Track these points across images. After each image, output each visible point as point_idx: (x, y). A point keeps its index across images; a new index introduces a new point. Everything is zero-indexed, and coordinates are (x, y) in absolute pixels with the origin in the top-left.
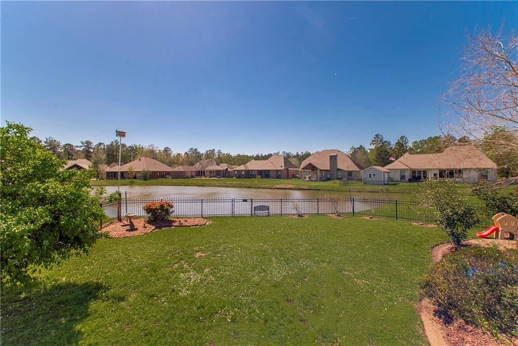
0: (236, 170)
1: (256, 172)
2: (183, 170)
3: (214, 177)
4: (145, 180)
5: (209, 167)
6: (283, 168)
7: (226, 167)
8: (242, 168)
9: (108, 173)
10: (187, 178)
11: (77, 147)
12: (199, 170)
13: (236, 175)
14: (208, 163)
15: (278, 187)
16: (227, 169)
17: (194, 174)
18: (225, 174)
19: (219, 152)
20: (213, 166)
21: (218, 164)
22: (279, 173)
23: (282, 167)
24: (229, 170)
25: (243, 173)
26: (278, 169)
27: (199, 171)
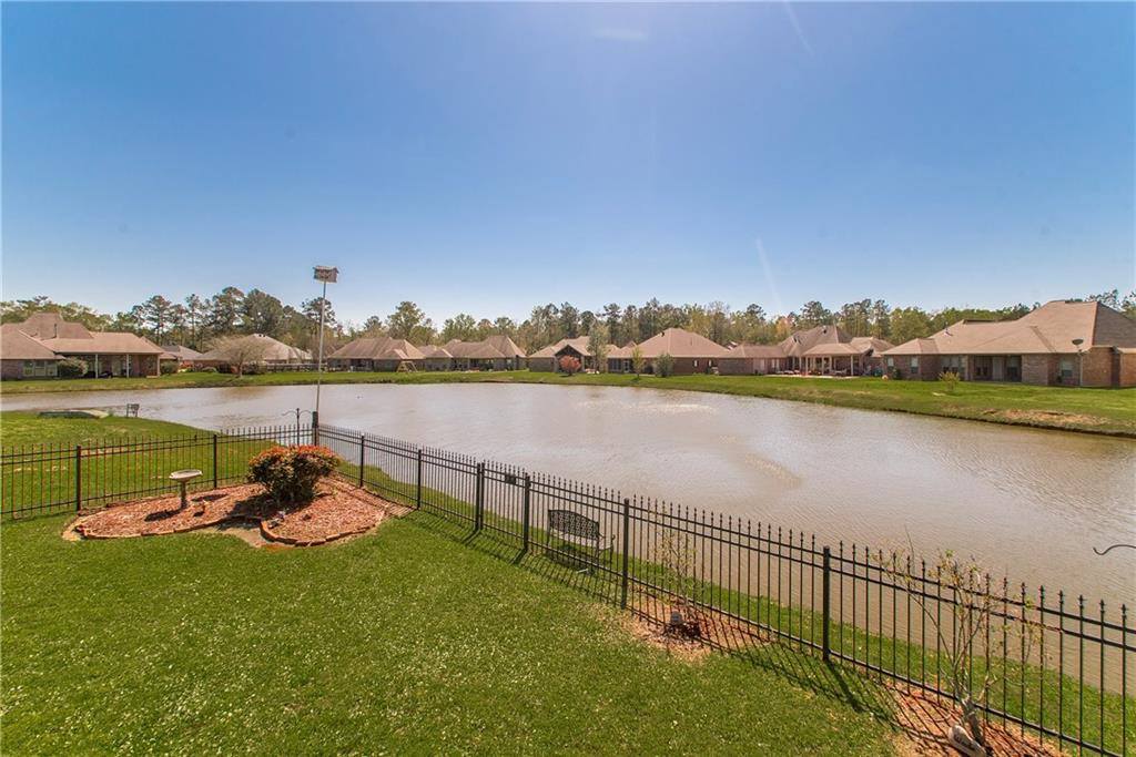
0: (892, 356)
1: (964, 360)
2: (744, 356)
3: (827, 373)
4: (664, 376)
5: (820, 346)
6: (1086, 347)
7: (869, 347)
8: (912, 347)
9: (611, 361)
10: (756, 373)
11: (598, 316)
12: (790, 354)
13: (890, 369)
14: (817, 336)
15: (1015, 417)
16: (871, 352)
17: (776, 365)
18: (862, 366)
19: (880, 306)
20: (826, 345)
21: (844, 339)
22: (1066, 366)
23: (1077, 342)
24: (876, 354)
25: (915, 363)
26: (1060, 351)
27: (790, 358)
